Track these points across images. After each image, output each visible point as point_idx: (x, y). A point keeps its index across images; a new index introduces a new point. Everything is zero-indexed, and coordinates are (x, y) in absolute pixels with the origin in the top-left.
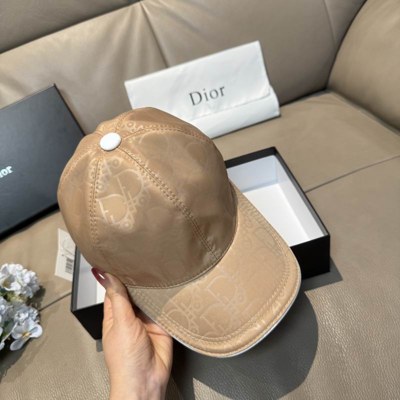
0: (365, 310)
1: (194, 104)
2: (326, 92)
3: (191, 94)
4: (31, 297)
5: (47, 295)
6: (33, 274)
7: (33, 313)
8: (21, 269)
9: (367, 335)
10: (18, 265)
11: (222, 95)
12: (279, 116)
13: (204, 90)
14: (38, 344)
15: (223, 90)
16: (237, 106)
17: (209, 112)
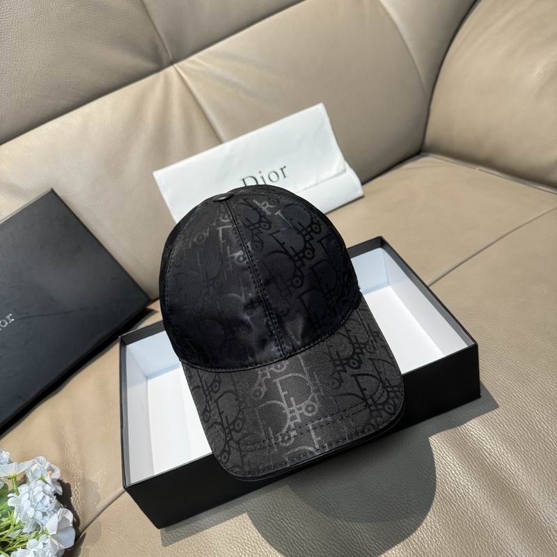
2: (424, 156)
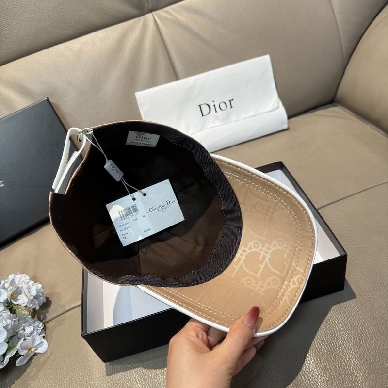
0: (380, 337)
1: (203, 115)
2: (334, 106)
3: (200, 106)
4: (37, 309)
5: (53, 306)
6: (40, 286)
7: (38, 326)
8: (28, 281)
9: (383, 365)
10: (24, 275)
11: (231, 107)
12: (287, 129)
13: (213, 101)
14: (42, 360)
15: (232, 102)
16: (246, 118)
17: (217, 123)
